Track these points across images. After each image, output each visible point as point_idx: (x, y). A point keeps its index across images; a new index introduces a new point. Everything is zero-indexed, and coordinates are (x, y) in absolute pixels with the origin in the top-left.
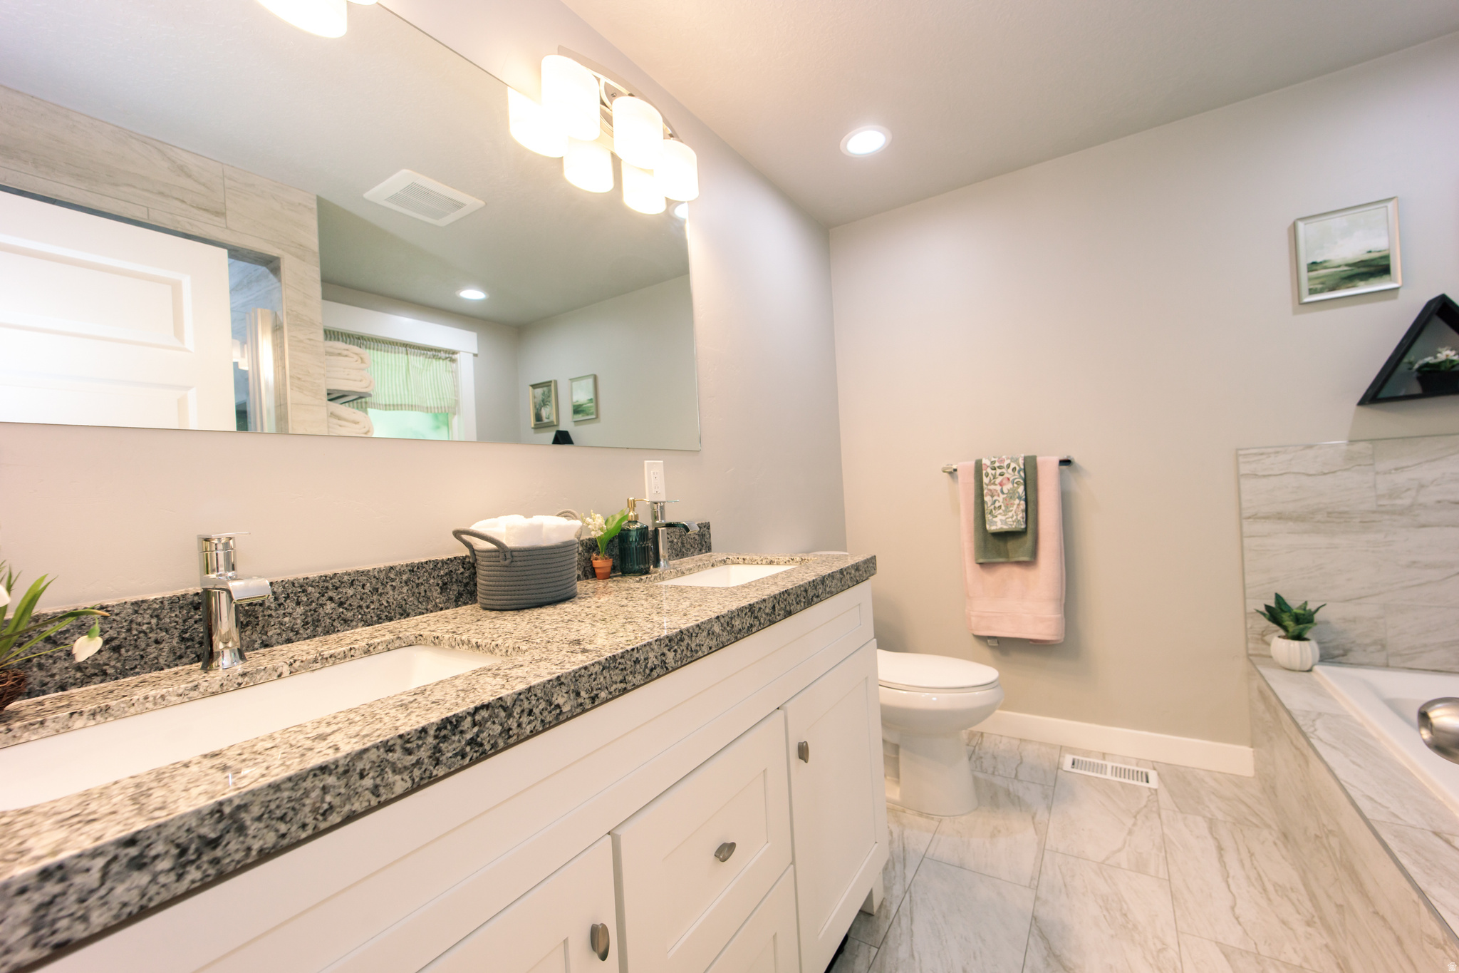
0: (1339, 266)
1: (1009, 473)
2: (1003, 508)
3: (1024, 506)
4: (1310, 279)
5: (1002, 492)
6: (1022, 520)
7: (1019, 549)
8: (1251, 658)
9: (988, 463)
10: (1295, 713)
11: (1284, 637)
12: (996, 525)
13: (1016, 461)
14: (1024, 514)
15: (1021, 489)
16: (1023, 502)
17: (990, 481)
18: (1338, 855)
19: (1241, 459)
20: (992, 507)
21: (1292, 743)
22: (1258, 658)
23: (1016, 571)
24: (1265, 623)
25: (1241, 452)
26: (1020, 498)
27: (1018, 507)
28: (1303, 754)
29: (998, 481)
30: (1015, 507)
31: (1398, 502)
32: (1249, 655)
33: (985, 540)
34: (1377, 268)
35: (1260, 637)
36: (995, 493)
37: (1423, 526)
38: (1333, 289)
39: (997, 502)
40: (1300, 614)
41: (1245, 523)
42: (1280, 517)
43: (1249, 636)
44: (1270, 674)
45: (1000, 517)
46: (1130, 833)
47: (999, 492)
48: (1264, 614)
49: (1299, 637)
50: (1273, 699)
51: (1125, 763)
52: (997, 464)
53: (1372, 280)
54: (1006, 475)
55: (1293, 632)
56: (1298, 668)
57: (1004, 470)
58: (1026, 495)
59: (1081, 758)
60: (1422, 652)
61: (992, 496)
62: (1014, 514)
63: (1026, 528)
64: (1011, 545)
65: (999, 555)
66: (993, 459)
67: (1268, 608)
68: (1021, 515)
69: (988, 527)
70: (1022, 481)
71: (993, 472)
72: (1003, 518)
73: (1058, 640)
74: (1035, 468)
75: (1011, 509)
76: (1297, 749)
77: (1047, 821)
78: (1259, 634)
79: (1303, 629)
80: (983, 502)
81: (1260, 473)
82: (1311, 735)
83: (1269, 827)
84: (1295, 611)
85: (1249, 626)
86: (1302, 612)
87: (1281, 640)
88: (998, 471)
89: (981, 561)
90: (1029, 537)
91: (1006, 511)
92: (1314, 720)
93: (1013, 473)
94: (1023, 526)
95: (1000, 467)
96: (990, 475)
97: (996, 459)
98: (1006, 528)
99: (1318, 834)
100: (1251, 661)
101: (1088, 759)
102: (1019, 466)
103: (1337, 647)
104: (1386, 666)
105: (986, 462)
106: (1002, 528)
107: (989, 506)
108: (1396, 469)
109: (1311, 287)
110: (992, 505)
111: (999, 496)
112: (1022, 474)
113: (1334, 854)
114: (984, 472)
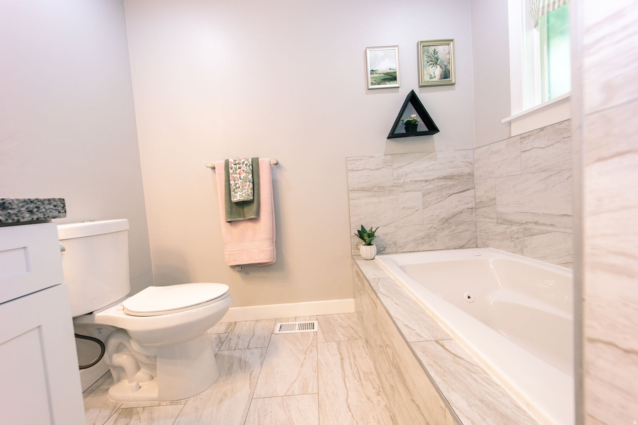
0: (381, 74)
1: (244, 167)
2: (241, 188)
3: (252, 186)
4: (371, 78)
5: (240, 178)
6: (251, 194)
7: (250, 212)
8: (353, 257)
9: (232, 161)
10: (370, 280)
11: (365, 245)
12: (237, 198)
13: (248, 160)
14: (252, 191)
15: (250, 176)
16: (251, 184)
17: (233, 172)
18: (392, 359)
19: (348, 162)
20: (235, 187)
21: (369, 296)
22: (356, 256)
23: (250, 225)
24: (359, 240)
25: (348, 159)
26: (249, 181)
27: (248, 187)
28: (375, 303)
29: (238, 172)
30: (247, 186)
31: (400, 181)
32: (352, 256)
33: (231, 208)
34: (392, 77)
35: (356, 246)
36: (236, 179)
37: (407, 192)
38: (379, 84)
39: (238, 184)
40: (370, 233)
41: (350, 193)
42: (362, 190)
43: (352, 247)
44: (361, 263)
45: (239, 193)
46: (302, 365)
47: (239, 178)
48: (357, 235)
49: (370, 244)
50: (362, 275)
51: (305, 321)
52: (237, 162)
53: (391, 82)
54: (242, 168)
55: (368, 242)
56: (370, 259)
57: (241, 165)
58: (253, 180)
59: (284, 324)
60: (407, 245)
61: (235, 181)
62: (247, 191)
63: (253, 199)
64: (246, 209)
65: (240, 216)
66: (235, 159)
67: (359, 231)
68: (250, 191)
69: (232, 199)
70: (251, 172)
71: (235, 166)
72: (241, 193)
73: (272, 262)
74: (258, 164)
75: (245, 188)
76: (372, 299)
77: (258, 374)
78: (356, 245)
79: (371, 240)
80: (229, 185)
81: (355, 169)
82: (378, 291)
83: (361, 337)
84: (368, 232)
85: (352, 242)
86: (370, 232)
87: (363, 246)
88: (238, 166)
89: (229, 220)
90: (255, 204)
91: (242, 190)
92: (378, 283)
93: (246, 167)
94: (252, 198)
95: (239, 164)
96: (233, 168)
97: (237, 159)
98: (242, 199)
99: (381, 345)
100: (353, 258)
101: (288, 323)
102: (249, 163)
103: (381, 247)
104: (397, 252)
105: (231, 160)
106: (240, 199)
107: (233, 187)
108: (399, 167)
109: (372, 82)
110: (234, 186)
111: (238, 181)
112: (251, 167)
113: (390, 358)
114: (230, 166)
